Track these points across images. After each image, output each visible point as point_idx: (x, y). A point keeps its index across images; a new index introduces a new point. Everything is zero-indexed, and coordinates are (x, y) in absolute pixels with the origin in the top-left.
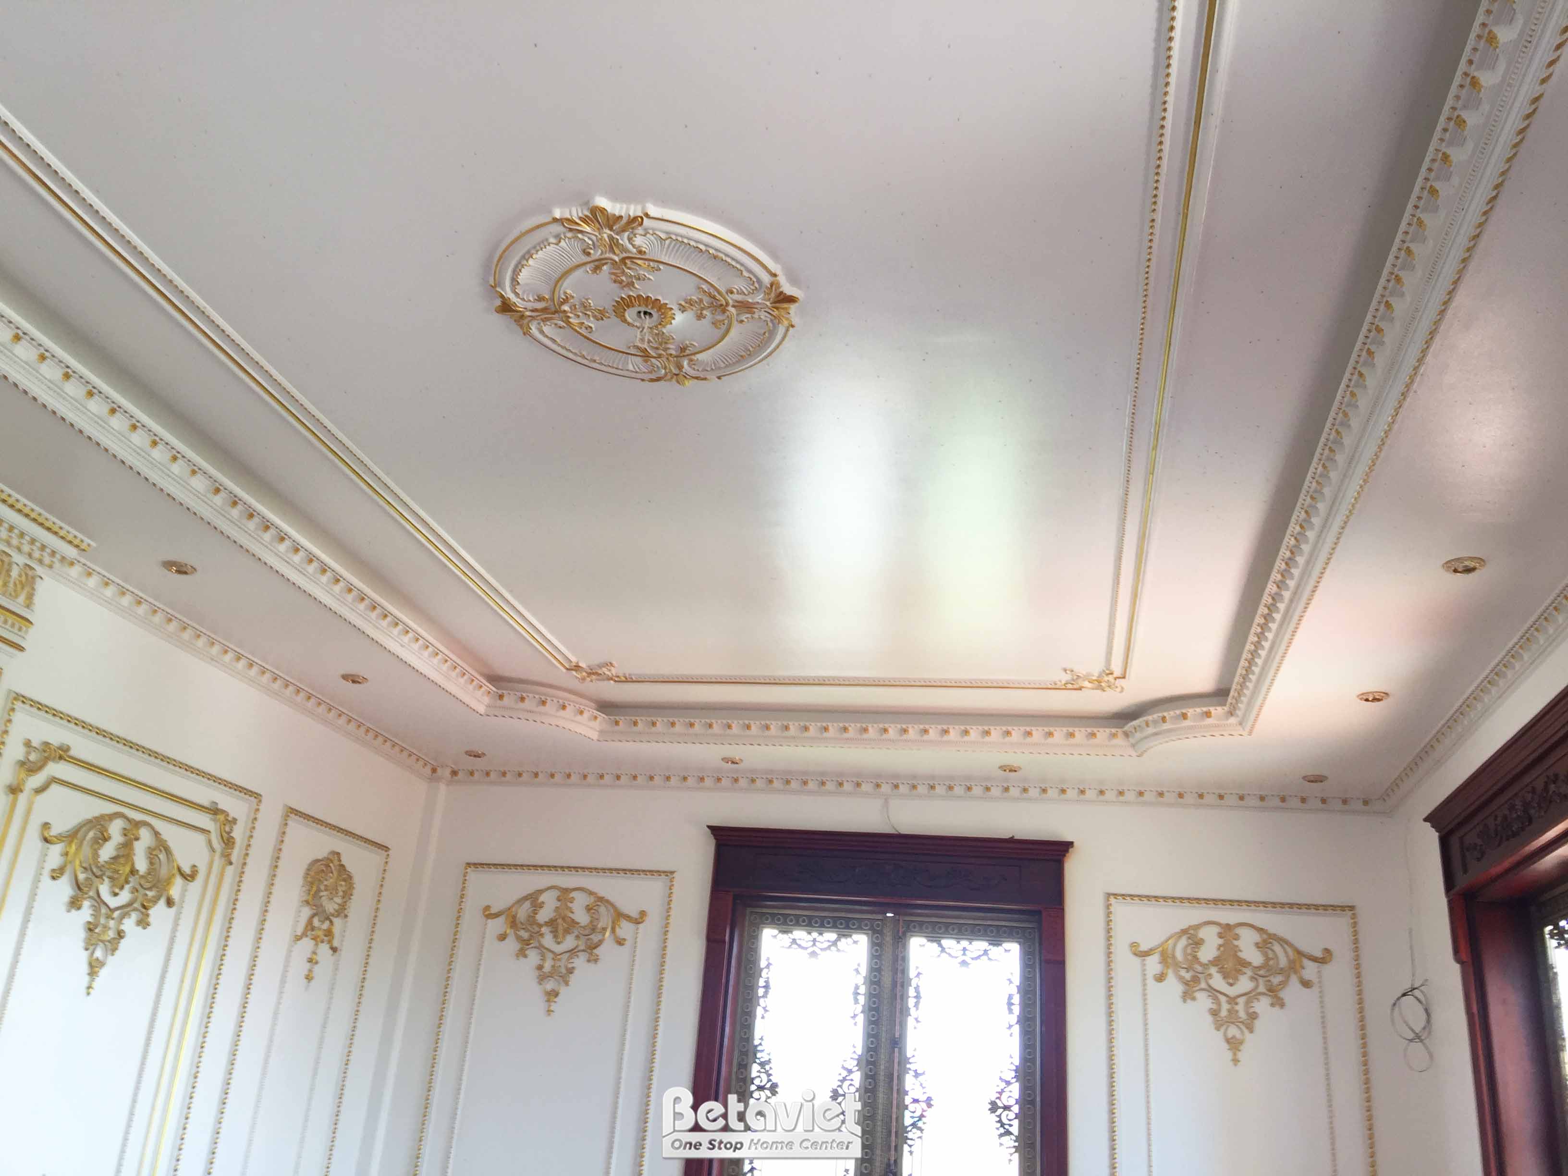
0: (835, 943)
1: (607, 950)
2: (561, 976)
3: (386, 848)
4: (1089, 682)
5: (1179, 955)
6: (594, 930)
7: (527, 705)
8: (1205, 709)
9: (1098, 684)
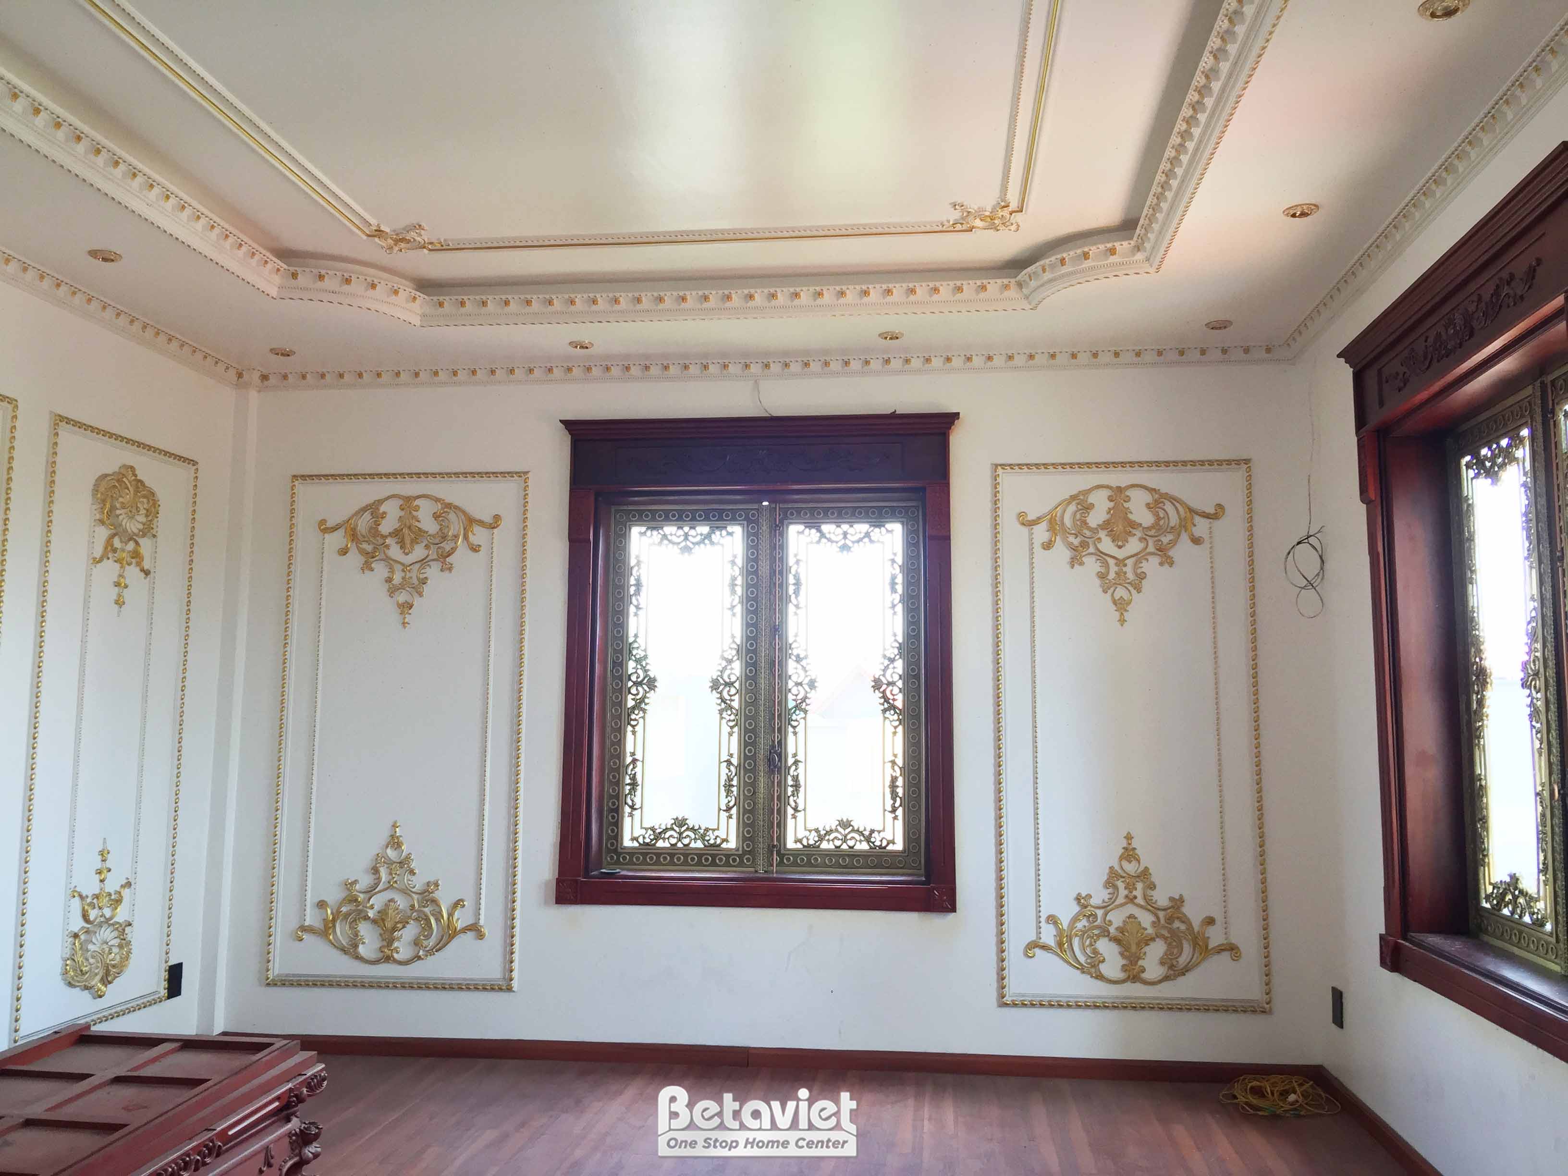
0: (708, 536)
1: (461, 557)
2: (413, 588)
3: (194, 463)
4: (981, 220)
5: (1068, 521)
6: (444, 538)
7: (328, 283)
8: (1109, 245)
9: (992, 222)
